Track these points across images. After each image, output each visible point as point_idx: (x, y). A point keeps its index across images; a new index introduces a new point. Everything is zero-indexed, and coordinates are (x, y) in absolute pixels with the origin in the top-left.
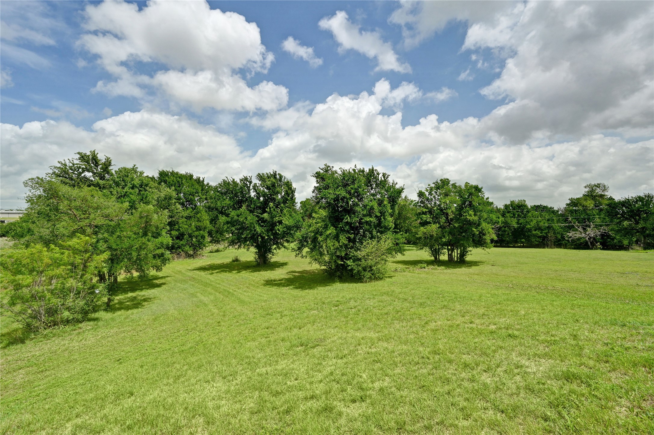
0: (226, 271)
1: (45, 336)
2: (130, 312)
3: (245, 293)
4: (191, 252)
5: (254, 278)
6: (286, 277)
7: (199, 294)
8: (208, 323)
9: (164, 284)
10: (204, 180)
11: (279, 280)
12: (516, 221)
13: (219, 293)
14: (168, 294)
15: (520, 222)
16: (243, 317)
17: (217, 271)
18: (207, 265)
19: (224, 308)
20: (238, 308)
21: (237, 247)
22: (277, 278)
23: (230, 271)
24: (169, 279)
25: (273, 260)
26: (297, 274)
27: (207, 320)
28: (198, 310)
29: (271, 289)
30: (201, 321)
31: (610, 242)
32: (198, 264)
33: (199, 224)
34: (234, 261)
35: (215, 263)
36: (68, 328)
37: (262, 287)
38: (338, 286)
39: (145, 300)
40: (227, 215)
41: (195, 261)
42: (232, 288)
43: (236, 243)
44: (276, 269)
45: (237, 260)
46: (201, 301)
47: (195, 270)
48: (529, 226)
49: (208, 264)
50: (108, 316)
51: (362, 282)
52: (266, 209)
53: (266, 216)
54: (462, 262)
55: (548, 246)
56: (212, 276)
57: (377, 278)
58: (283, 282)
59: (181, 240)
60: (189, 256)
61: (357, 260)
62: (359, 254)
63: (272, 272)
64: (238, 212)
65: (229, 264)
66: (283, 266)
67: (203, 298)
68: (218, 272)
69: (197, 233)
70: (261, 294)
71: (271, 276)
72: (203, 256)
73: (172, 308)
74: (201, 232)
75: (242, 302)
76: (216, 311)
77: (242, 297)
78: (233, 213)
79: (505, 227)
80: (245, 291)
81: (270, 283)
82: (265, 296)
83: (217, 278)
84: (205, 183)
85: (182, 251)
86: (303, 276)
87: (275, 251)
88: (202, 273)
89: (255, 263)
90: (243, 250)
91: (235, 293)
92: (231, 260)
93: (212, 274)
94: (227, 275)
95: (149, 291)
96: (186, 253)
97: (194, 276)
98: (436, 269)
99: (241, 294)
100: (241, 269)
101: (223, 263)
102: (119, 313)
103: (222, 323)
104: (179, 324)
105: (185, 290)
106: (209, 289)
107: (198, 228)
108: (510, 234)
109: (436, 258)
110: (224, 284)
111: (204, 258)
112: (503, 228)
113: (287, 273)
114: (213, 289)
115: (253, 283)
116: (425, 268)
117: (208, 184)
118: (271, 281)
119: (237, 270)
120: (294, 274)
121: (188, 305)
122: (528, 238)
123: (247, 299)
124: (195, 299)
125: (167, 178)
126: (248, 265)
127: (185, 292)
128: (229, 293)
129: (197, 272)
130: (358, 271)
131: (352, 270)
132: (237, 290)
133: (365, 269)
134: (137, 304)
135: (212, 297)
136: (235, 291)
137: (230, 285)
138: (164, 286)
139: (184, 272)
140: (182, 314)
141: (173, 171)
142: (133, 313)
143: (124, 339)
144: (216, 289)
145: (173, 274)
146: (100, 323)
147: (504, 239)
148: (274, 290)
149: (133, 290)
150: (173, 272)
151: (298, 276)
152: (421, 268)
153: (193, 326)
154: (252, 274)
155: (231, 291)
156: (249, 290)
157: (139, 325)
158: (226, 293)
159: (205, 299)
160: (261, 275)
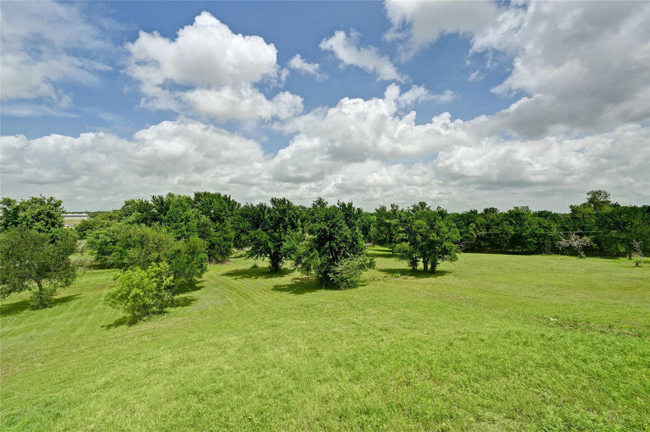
0: (246, 277)
1: (145, 321)
2: (185, 308)
3: (257, 296)
4: (220, 259)
5: (266, 284)
6: (290, 283)
7: (227, 296)
8: (232, 316)
9: (202, 287)
10: (230, 197)
11: (284, 286)
12: (513, 228)
13: (241, 295)
14: (206, 295)
15: (517, 229)
16: (252, 313)
17: (240, 276)
18: (233, 271)
19: (242, 307)
20: (251, 307)
21: (255, 258)
22: (283, 284)
23: (250, 277)
24: (205, 283)
25: (282, 268)
26: (298, 281)
27: (232, 314)
28: (227, 307)
29: (276, 293)
30: (228, 315)
31: (606, 249)
32: (226, 269)
33: (225, 236)
34: (253, 267)
35: (239, 269)
36: (155, 316)
37: (270, 291)
38: (323, 292)
39: (192, 300)
40: (247, 234)
41: (223, 267)
42: (250, 291)
43: (254, 255)
44: (285, 275)
45: (255, 267)
46: (228, 301)
47: (224, 275)
48: (524, 234)
49: (233, 269)
50: (172, 310)
51: (339, 290)
52: (277, 230)
53: (276, 234)
54: (433, 272)
55: (545, 253)
56: (236, 281)
57: (350, 287)
58: (286, 287)
59: (213, 249)
60: (218, 262)
61: (335, 273)
62: (338, 269)
63: (281, 278)
64: (256, 232)
65: (250, 270)
66: (290, 273)
67: (229, 299)
68: (240, 278)
69: (224, 243)
70: (268, 297)
71: (279, 282)
72: (229, 261)
73: (210, 305)
74: (228, 242)
75: (254, 303)
76: (237, 308)
77: (255, 299)
78: (252, 233)
79: (502, 234)
80: (258, 295)
81: (277, 288)
82: (270, 298)
83: (239, 283)
84: (231, 200)
85: (214, 258)
86: (303, 282)
87: (284, 261)
88: (229, 278)
89: (269, 270)
90: (260, 259)
91: (251, 296)
92: (251, 266)
93: (236, 279)
94: (248, 280)
95: (193, 292)
96: (217, 259)
97: (223, 281)
98: (407, 279)
99: (255, 296)
100: (258, 275)
101: (245, 269)
102: (178, 308)
103: (240, 316)
104: (216, 316)
105: (217, 292)
106: (234, 292)
107: (225, 240)
108: (508, 241)
109: (413, 268)
110: (244, 288)
111: (230, 263)
112: (500, 235)
113: (292, 280)
114: (236, 292)
115: (265, 288)
116: (398, 277)
117: (233, 200)
118: (278, 286)
119: (255, 276)
120: (296, 281)
121: (220, 304)
122: (524, 245)
123: (258, 301)
124: (224, 300)
125: (201, 198)
126: (264, 271)
127: (217, 294)
128: (247, 295)
129: (225, 277)
130: (337, 281)
131: (333, 280)
132: (252, 293)
133: (342, 280)
134: (187, 302)
135: (235, 299)
136: (251, 294)
137: (248, 289)
138: (202, 289)
139: (216, 277)
140: (217, 310)
141: (205, 192)
142: (187, 309)
143: (187, 323)
144: (239, 293)
145: (208, 279)
146: (171, 314)
147: (502, 245)
148: (278, 294)
149: (183, 292)
150: (207, 276)
151: (300, 282)
152: (396, 277)
153: (224, 317)
154: (266, 280)
155: (248, 294)
156: (261, 294)
157: (193, 316)
158: (245, 296)
159: (231, 300)
160: (272, 281)
